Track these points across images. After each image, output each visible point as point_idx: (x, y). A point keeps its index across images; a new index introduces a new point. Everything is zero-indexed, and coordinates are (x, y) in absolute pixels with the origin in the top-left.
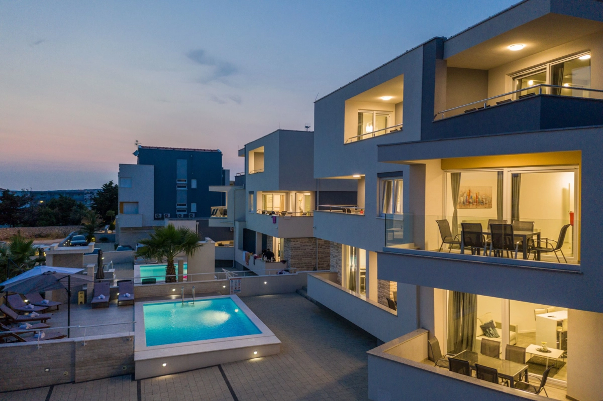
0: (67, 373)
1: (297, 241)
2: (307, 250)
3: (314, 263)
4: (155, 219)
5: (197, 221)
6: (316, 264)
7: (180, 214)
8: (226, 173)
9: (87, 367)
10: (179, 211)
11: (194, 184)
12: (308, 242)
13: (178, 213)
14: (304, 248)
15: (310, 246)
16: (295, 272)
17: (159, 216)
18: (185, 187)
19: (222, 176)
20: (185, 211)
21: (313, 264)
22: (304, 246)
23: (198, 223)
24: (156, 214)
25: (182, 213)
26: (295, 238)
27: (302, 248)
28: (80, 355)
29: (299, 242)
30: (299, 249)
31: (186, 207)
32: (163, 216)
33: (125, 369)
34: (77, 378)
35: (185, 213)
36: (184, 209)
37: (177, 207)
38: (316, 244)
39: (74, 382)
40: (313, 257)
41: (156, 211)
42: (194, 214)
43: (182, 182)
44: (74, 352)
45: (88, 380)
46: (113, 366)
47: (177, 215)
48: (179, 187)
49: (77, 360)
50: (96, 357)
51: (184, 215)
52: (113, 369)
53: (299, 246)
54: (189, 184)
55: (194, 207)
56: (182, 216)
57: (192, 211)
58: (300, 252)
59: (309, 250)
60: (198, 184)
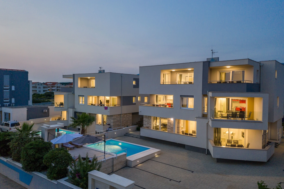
0: (111, 169)
7: (6, 104)
8: (30, 82)
9: (116, 166)
11: (13, 88)
12: (118, 116)
13: (5, 104)
18: (8, 90)
19: (28, 84)
20: (8, 103)
25: (7, 104)
26: (114, 115)
28: (115, 162)
29: (115, 117)
31: (9, 100)
33: (125, 165)
34: (114, 170)
36: (8, 102)
37: (4, 100)
38: (121, 117)
39: (113, 172)
42: (14, 104)
43: (6, 87)
44: (113, 161)
45: (117, 170)
48: (5, 90)
49: (114, 164)
52: (122, 165)
54: (11, 88)
55: (13, 100)
56: (8, 105)
57: (12, 103)
58: (116, 120)
59: (119, 119)
60: (15, 88)
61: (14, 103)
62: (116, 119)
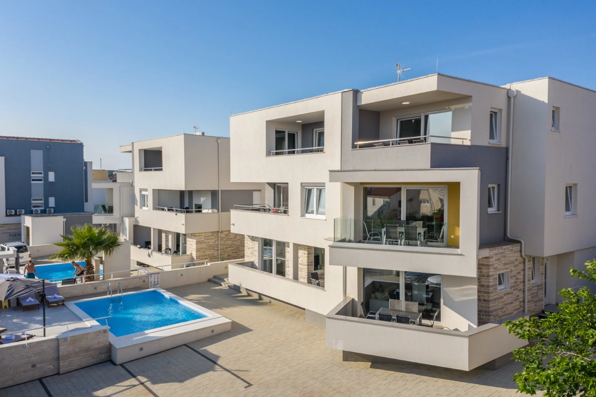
0: (51, 367)
1: (202, 236)
2: (210, 243)
3: (217, 255)
4: (7, 215)
5: (64, 218)
6: (218, 255)
7: (36, 210)
8: (88, 164)
9: (70, 360)
10: (34, 207)
11: (52, 177)
12: (211, 236)
13: (34, 209)
14: (208, 241)
15: (213, 239)
16: (207, 264)
17: (12, 212)
18: (41, 180)
19: (84, 168)
21: (215, 255)
22: (208, 239)
23: (65, 220)
24: (8, 211)
25: (39, 209)
26: (200, 233)
27: (206, 241)
28: (64, 350)
29: (203, 237)
30: (204, 243)
31: (42, 202)
32: (16, 212)
33: (103, 358)
34: (62, 370)
35: (43, 208)
36: (40, 205)
37: (33, 202)
38: (218, 237)
39: (58, 374)
40: (216, 249)
41: (8, 207)
42: (52, 210)
43: (36, 175)
44: (58, 347)
45: (71, 370)
46: (92, 356)
47: (32, 210)
48: (33, 180)
49: (61, 354)
50: (78, 350)
51: (41, 210)
52: (93, 358)
53: (203, 239)
54: (46, 177)
55: (52, 202)
56: (39, 212)
57: (50, 206)
58: (204, 246)
59: (212, 243)
60: (56, 177)
61: (52, 208)
62: (206, 243)
